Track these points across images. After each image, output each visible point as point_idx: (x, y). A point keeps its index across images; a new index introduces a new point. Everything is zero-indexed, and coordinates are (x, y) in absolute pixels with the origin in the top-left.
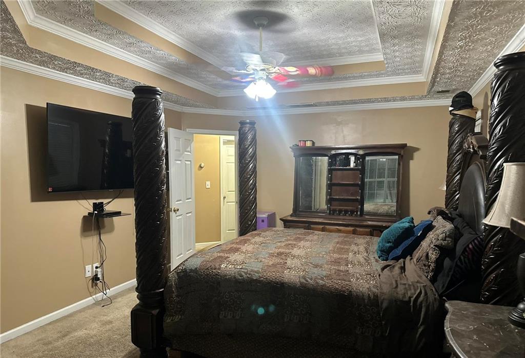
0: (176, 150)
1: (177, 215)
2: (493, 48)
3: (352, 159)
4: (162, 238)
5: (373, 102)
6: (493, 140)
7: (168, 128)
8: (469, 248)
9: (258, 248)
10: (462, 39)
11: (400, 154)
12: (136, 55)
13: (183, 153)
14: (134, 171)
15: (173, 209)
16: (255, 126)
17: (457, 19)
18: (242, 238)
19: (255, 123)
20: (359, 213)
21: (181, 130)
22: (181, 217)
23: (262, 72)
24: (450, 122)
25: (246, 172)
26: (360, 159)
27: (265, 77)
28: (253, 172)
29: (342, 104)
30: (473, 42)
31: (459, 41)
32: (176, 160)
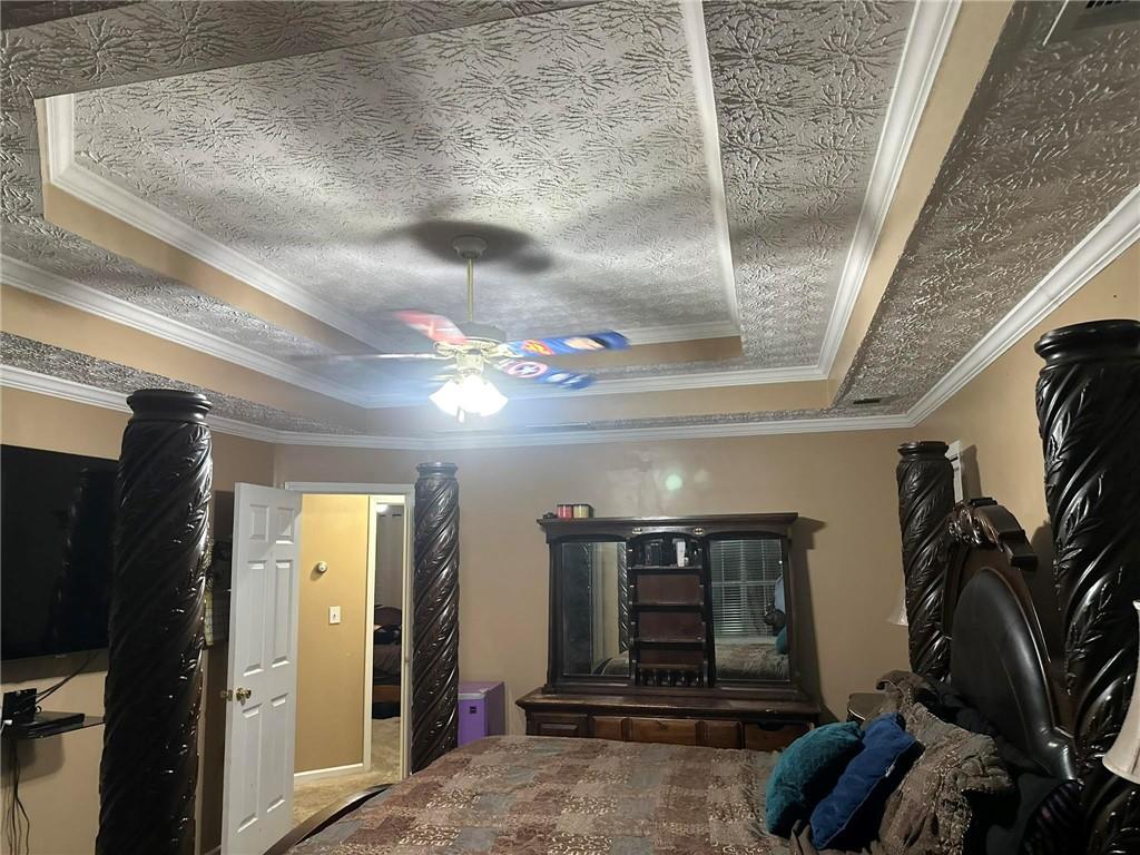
0: (255, 537)
1: (245, 707)
2: (987, 312)
3: (681, 546)
4: (178, 818)
5: (716, 422)
6: (1067, 530)
7: (237, 485)
8: (1043, 819)
9: (462, 813)
10: (925, 293)
11: (786, 537)
12: (162, 314)
13: (272, 541)
14: (111, 619)
15: (235, 693)
16: (456, 476)
17: (923, 248)
18: (420, 779)
19: (457, 468)
20: (705, 679)
21: (271, 486)
22: (256, 712)
23: (473, 357)
24: (899, 469)
25: (433, 589)
26: (697, 546)
27: (482, 369)
28: (450, 588)
29: (650, 426)
30: (946, 300)
31: (919, 296)
32: (250, 562)
